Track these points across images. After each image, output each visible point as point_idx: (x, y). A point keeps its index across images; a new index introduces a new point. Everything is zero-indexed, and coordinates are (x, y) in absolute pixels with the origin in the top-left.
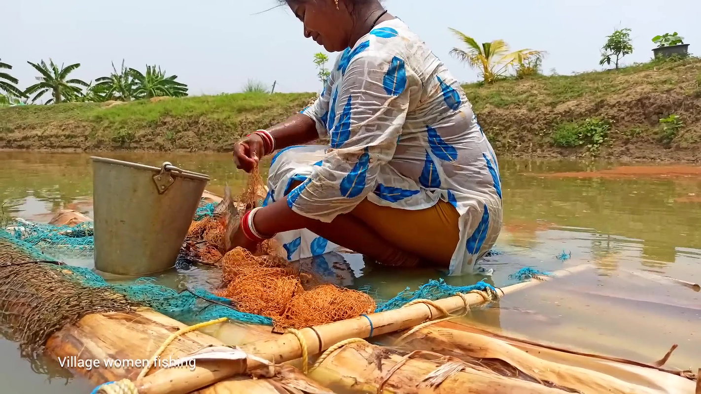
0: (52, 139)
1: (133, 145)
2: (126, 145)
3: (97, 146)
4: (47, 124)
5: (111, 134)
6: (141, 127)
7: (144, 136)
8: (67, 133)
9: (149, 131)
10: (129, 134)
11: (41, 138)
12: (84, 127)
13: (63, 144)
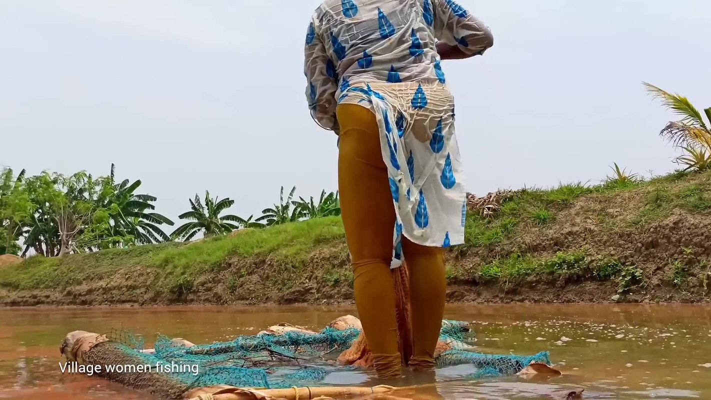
0: (114, 292)
1: (191, 297)
2: (183, 297)
3: (153, 300)
4: (115, 272)
5: (172, 282)
6: (202, 272)
7: (203, 284)
8: (130, 283)
9: (210, 276)
10: (188, 282)
11: (106, 290)
12: (148, 274)
13: (124, 298)
